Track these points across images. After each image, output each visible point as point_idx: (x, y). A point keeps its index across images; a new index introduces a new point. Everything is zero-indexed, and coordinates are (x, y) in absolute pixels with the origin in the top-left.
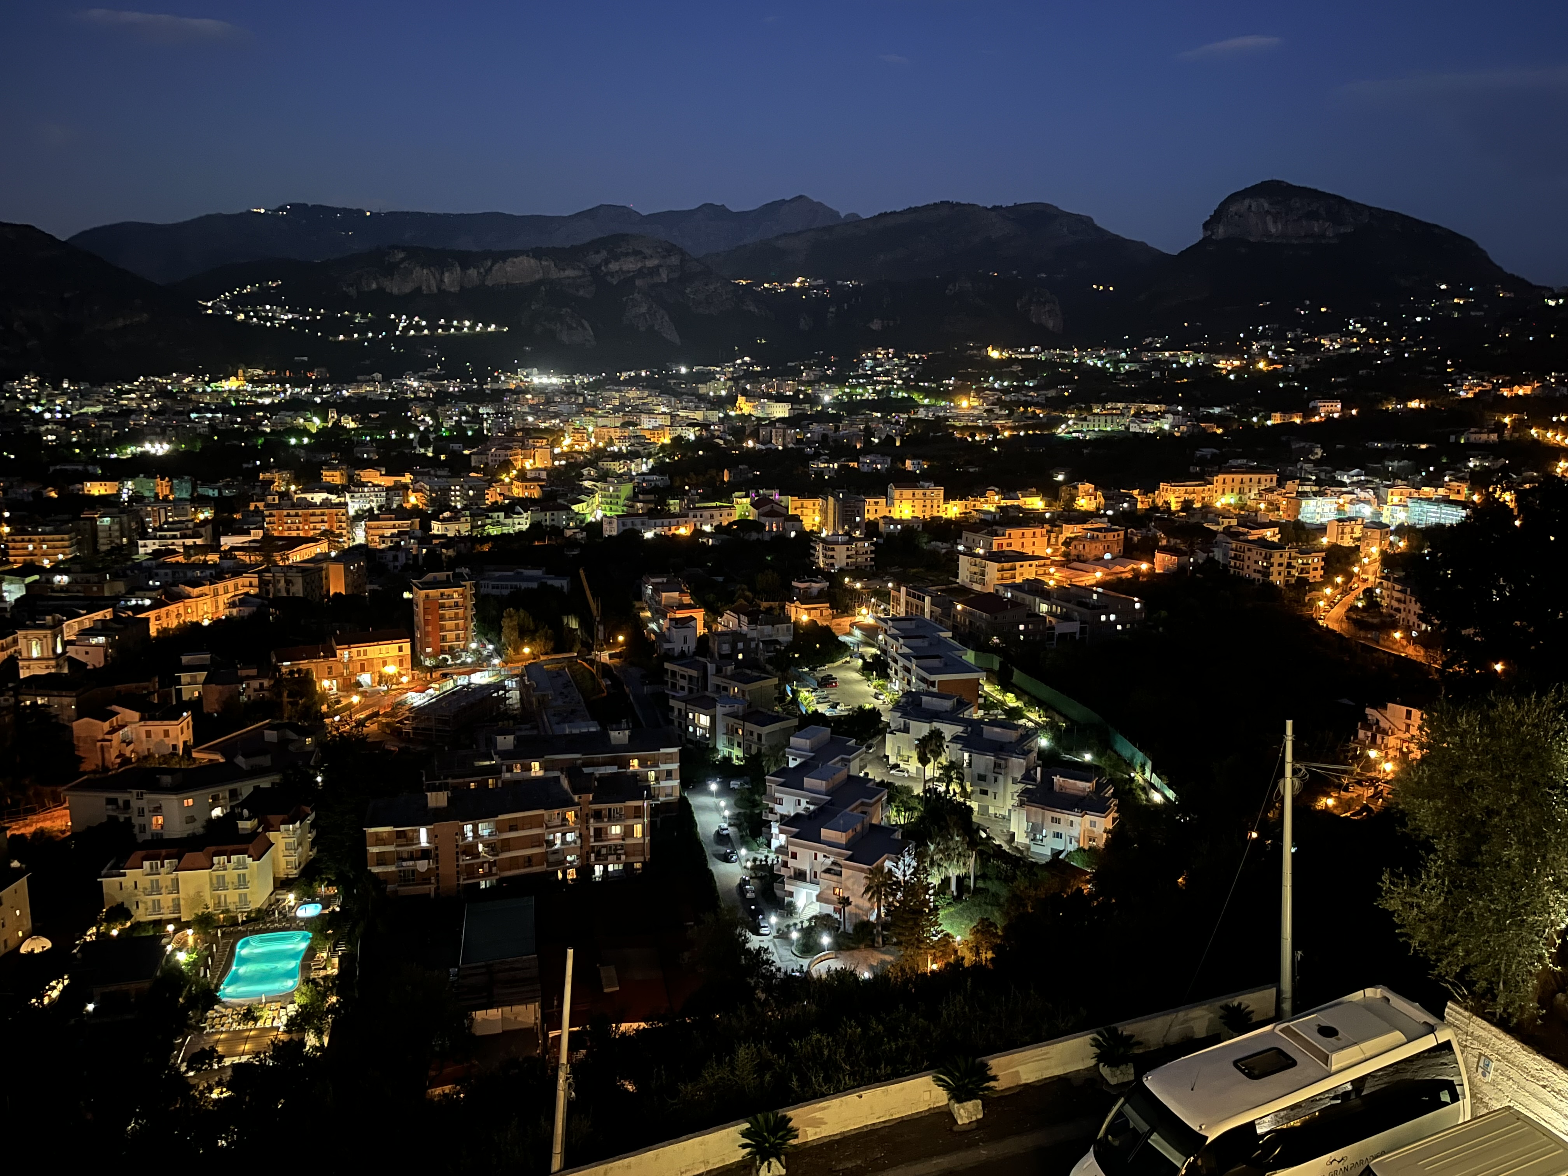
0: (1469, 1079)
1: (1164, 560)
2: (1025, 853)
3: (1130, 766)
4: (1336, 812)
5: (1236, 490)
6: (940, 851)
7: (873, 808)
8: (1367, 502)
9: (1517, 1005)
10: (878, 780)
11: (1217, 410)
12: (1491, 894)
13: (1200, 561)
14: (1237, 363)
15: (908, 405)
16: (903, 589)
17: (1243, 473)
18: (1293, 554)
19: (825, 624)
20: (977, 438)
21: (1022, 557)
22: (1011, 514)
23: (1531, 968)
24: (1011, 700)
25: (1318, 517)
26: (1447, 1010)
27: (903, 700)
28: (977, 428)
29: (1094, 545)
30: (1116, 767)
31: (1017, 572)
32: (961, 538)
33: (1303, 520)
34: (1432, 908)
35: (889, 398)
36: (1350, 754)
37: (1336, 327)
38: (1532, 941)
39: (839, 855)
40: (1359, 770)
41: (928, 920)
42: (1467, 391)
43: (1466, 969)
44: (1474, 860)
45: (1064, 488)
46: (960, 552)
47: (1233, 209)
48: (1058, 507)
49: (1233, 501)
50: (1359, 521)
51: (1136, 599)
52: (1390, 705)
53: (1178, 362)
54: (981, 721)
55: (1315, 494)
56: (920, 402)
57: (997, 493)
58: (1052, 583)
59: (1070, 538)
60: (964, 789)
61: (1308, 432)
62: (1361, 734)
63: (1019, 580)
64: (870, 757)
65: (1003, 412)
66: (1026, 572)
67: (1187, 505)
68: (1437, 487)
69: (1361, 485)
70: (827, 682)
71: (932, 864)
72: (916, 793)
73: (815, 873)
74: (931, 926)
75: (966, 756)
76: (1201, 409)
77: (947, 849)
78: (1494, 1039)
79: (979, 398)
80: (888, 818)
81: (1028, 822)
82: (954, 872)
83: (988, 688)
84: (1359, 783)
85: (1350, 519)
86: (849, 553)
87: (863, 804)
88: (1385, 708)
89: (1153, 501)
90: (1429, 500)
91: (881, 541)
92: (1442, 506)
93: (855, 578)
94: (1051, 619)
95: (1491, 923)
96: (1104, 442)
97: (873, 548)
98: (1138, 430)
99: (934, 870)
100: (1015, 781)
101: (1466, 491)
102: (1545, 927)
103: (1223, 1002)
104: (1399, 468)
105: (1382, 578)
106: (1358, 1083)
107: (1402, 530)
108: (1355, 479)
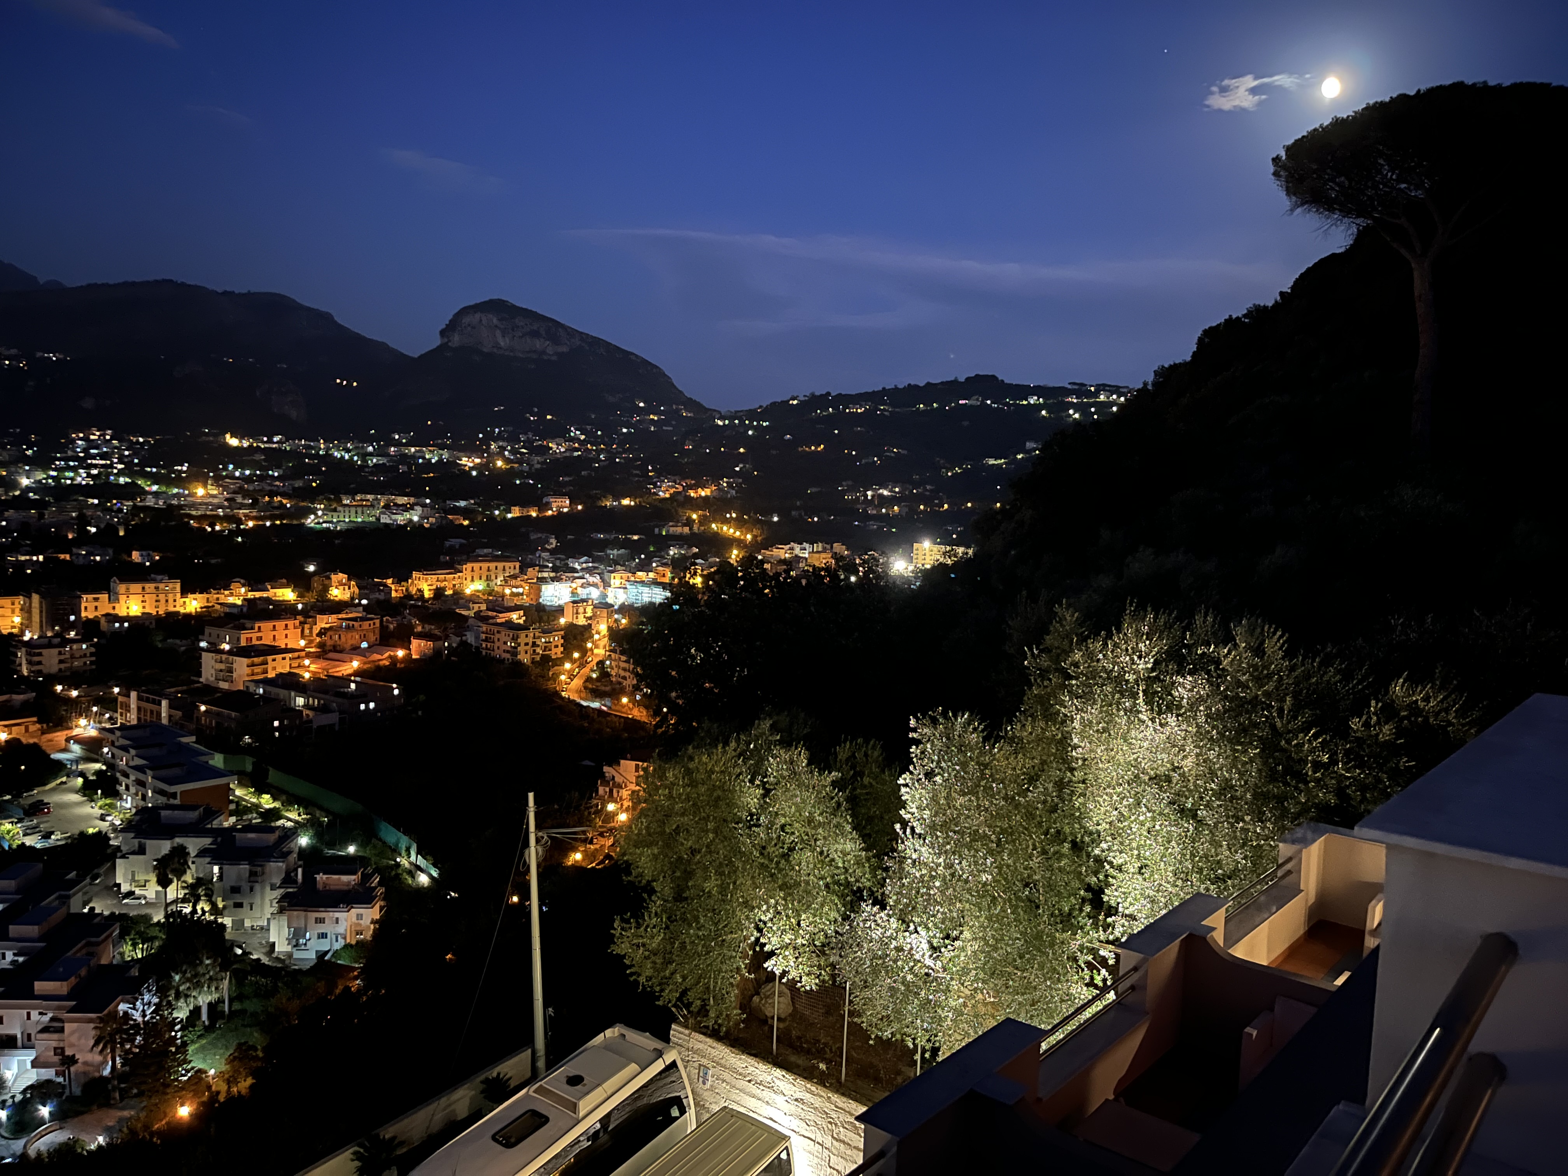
0: (692, 1091)
1: (420, 645)
2: (287, 962)
3: (396, 851)
4: (584, 864)
5: (484, 578)
6: (189, 980)
7: (102, 946)
8: (595, 585)
9: (724, 1016)
10: (106, 913)
11: (462, 504)
12: (698, 923)
13: (454, 645)
14: (478, 461)
15: (132, 491)
16: (133, 695)
17: (490, 561)
18: (537, 634)
19: (32, 741)
20: (218, 528)
21: (274, 650)
22: (260, 607)
23: (732, 980)
24: (267, 802)
25: (556, 599)
26: (672, 1032)
27: (138, 818)
28: (217, 517)
29: (350, 635)
30: (381, 855)
31: (270, 667)
32: (203, 634)
33: (545, 603)
34: (654, 945)
35: (108, 483)
36: (593, 810)
37: (561, 433)
38: (731, 957)
39: (59, 1008)
40: (600, 823)
41: (175, 1060)
42: (664, 492)
43: (684, 993)
44: (684, 895)
45: (316, 578)
46: (203, 649)
47: (466, 320)
48: (311, 597)
49: (481, 588)
50: (590, 603)
51: (395, 686)
52: (622, 762)
53: (424, 458)
54: (233, 829)
55: (553, 579)
56: (147, 488)
57: (244, 585)
58: (307, 675)
59: (325, 629)
60: (214, 905)
61: (542, 524)
62: (601, 790)
63: (271, 675)
64: (96, 889)
65: (246, 501)
66: (279, 666)
67: (439, 593)
68: (648, 571)
69: (590, 571)
70: (37, 809)
71: (178, 997)
72: (155, 920)
73: (29, 1035)
74: (180, 1065)
75: (216, 869)
76: (448, 502)
77: (196, 975)
78: (709, 1049)
79: (218, 486)
80: (122, 954)
81: (289, 928)
82: (204, 999)
83: (239, 792)
84: (601, 834)
85: (583, 601)
86: (62, 657)
87: (89, 944)
88: (619, 764)
89: (407, 590)
90: (642, 582)
91: (103, 641)
92: (652, 587)
93: (71, 684)
94: (308, 712)
95: (700, 948)
96: (355, 533)
97: (93, 650)
98: (388, 521)
99: (181, 1003)
100: (273, 887)
101: (669, 575)
102: (740, 943)
103: (482, 1077)
104: (618, 555)
105: (610, 651)
106: (605, 1120)
107: (624, 609)
108: (584, 565)
